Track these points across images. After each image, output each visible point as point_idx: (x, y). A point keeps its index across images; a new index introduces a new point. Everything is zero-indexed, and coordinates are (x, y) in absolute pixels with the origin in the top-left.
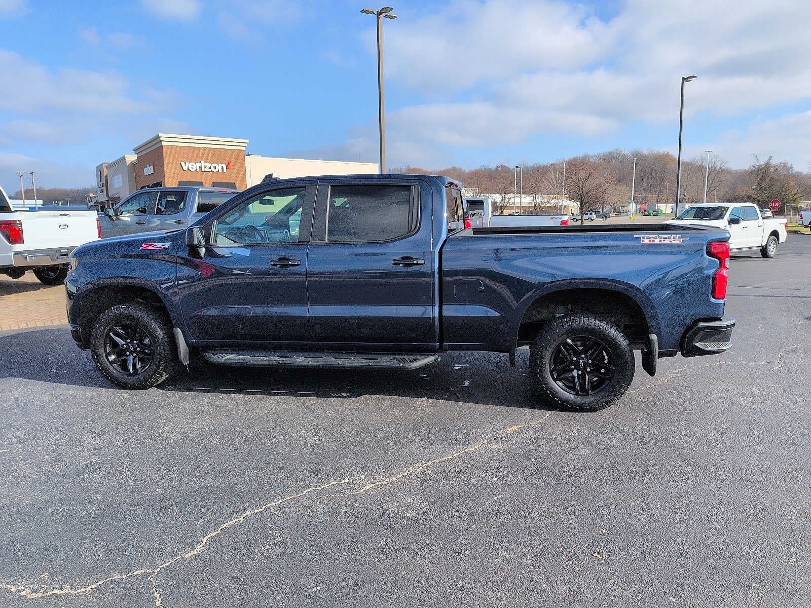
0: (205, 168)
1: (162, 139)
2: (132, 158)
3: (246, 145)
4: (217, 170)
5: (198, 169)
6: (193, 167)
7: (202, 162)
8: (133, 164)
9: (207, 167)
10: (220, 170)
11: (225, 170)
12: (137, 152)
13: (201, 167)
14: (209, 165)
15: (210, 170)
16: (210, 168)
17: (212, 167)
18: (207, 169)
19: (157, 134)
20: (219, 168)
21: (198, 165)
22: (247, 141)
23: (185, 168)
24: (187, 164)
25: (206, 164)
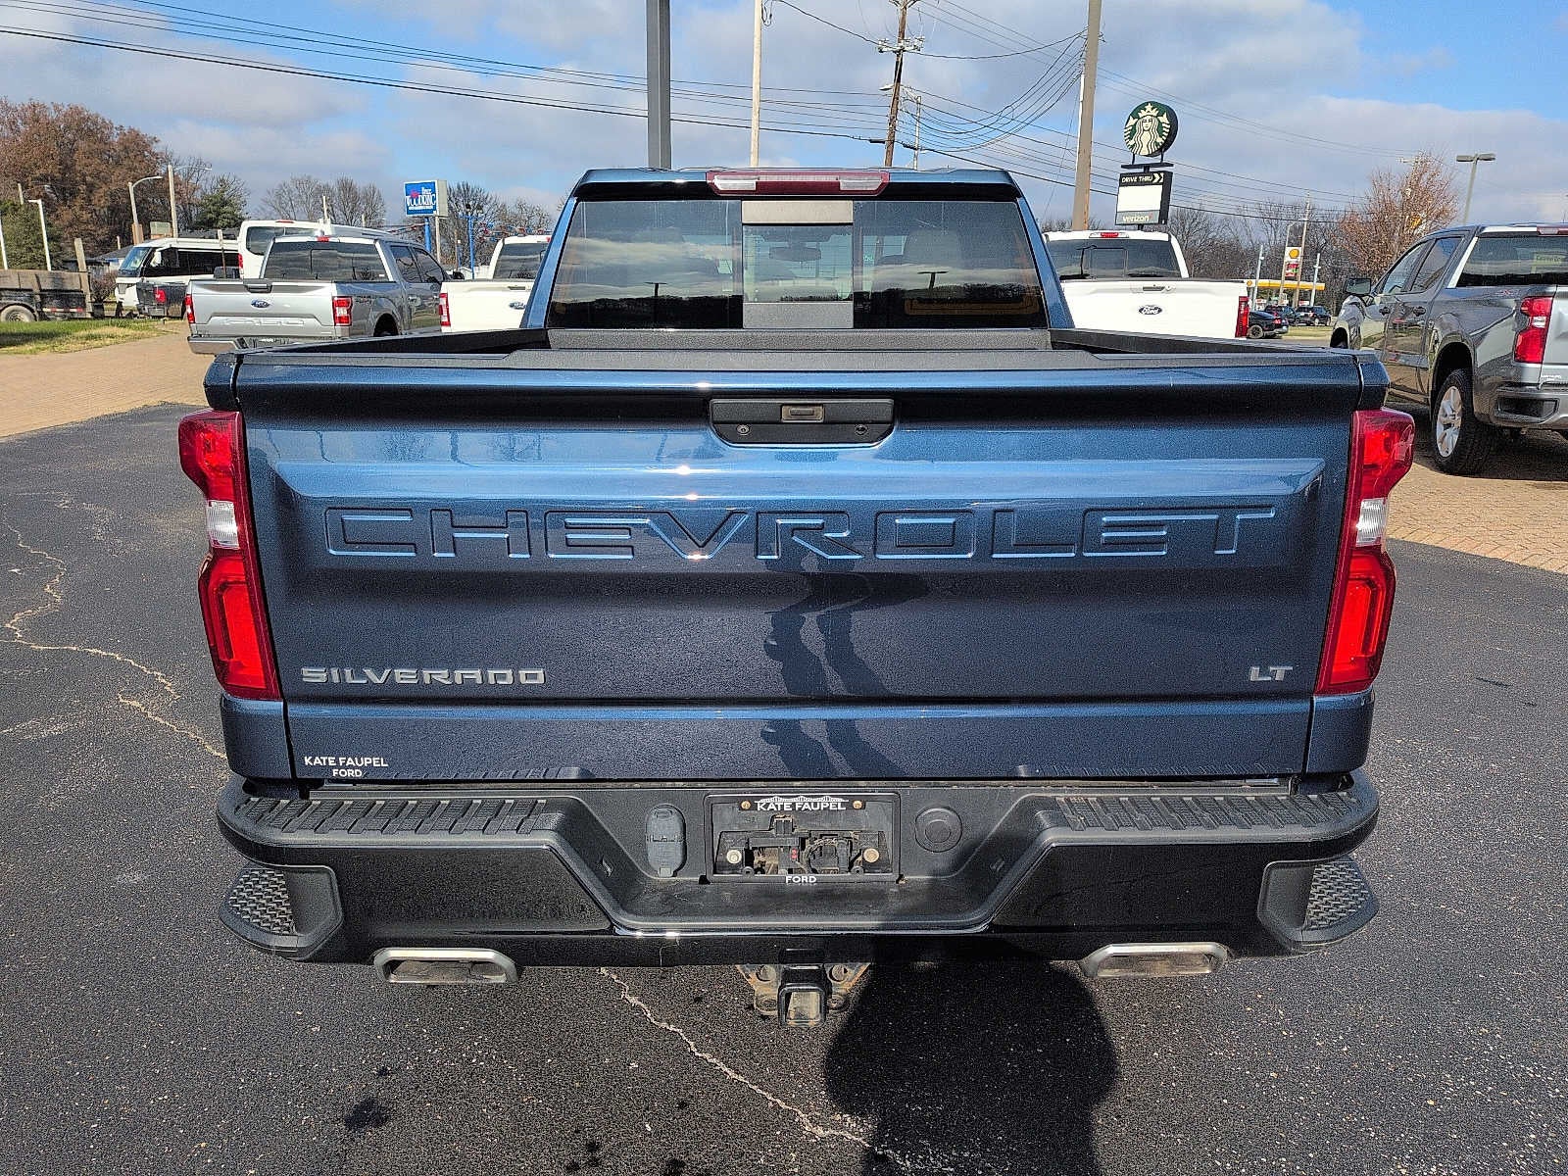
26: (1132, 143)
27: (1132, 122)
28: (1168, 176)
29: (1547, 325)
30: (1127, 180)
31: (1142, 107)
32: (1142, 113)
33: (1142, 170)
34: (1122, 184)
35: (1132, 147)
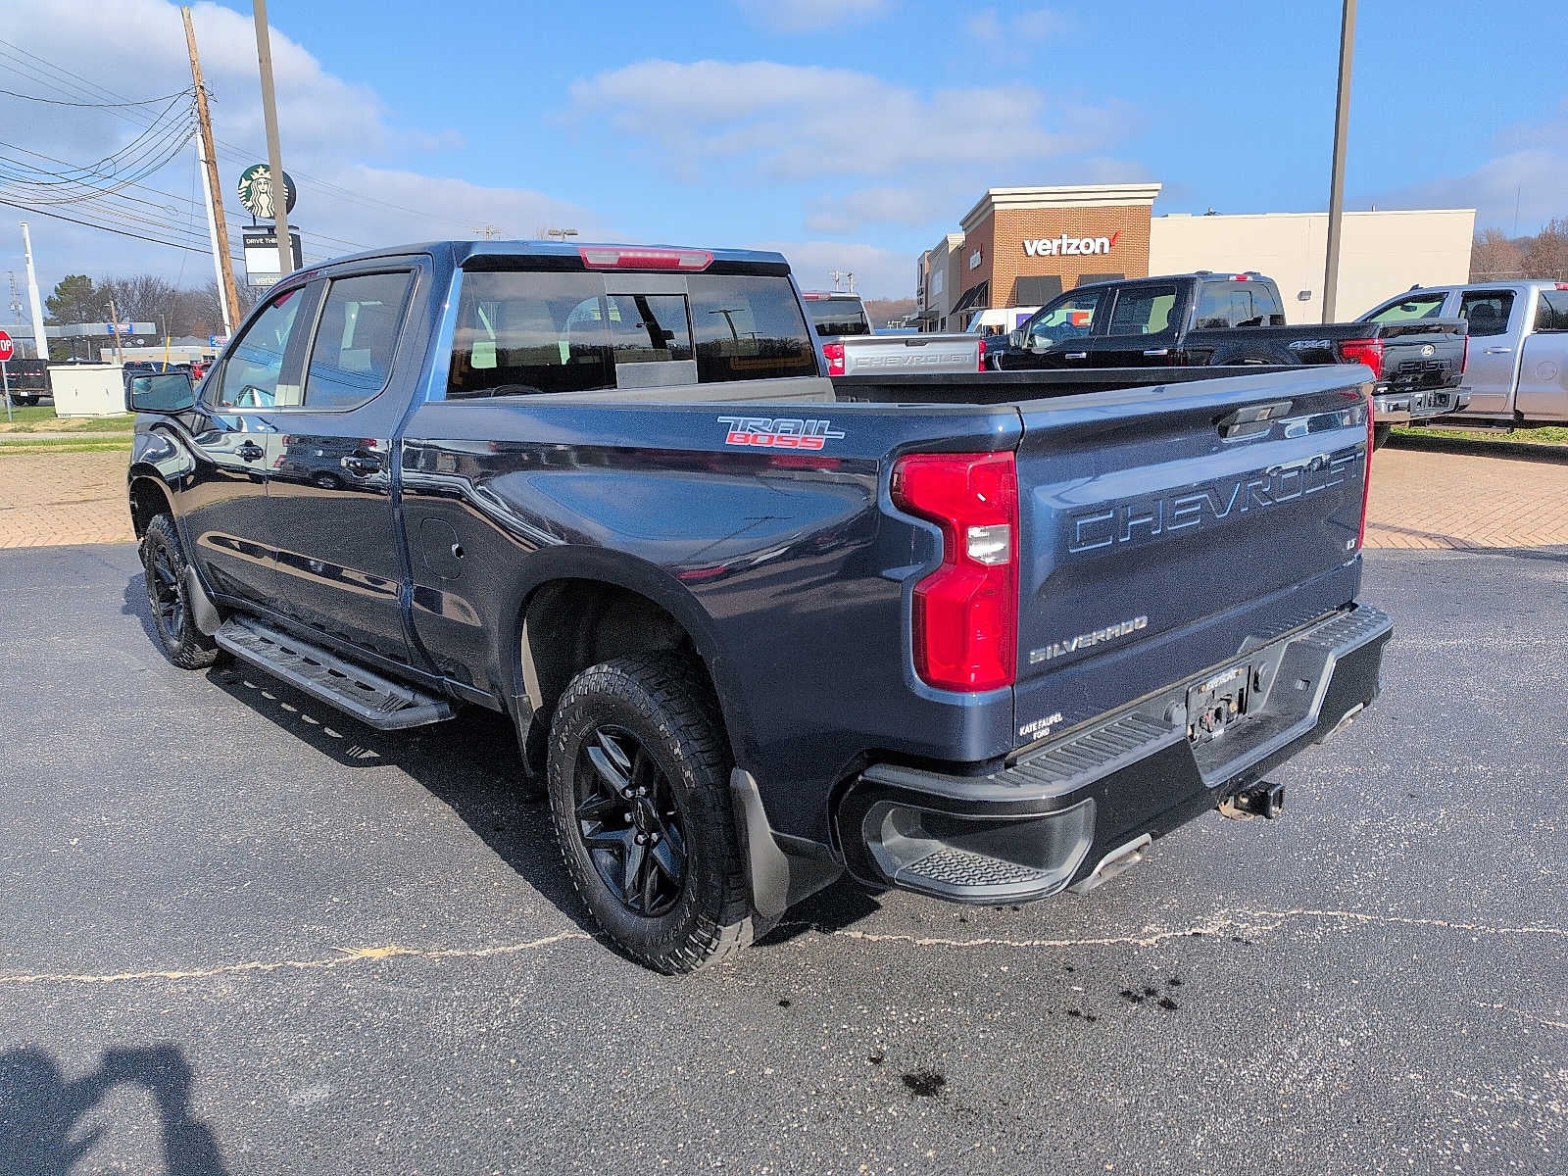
0: (1068, 247)
1: (994, 199)
2: (957, 238)
3: (1155, 194)
4: (1090, 251)
5: (1054, 252)
6: (1045, 247)
7: (1065, 236)
8: (959, 249)
9: (1072, 245)
10: (1098, 251)
11: (1106, 250)
12: (966, 226)
13: (1060, 247)
14: (1076, 242)
15: (1078, 252)
16: (1078, 248)
17: (1082, 247)
18: (1072, 251)
19: (986, 192)
20: (1095, 247)
21: (1056, 242)
22: (1158, 186)
23: (1031, 252)
24: (1035, 242)
25: (1070, 241)
26: (249, 204)
27: (245, 183)
28: (296, 240)
29: (843, 365)
30: (252, 241)
31: (255, 169)
32: (255, 176)
33: (266, 232)
34: (246, 246)
35: (251, 208)
